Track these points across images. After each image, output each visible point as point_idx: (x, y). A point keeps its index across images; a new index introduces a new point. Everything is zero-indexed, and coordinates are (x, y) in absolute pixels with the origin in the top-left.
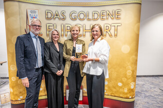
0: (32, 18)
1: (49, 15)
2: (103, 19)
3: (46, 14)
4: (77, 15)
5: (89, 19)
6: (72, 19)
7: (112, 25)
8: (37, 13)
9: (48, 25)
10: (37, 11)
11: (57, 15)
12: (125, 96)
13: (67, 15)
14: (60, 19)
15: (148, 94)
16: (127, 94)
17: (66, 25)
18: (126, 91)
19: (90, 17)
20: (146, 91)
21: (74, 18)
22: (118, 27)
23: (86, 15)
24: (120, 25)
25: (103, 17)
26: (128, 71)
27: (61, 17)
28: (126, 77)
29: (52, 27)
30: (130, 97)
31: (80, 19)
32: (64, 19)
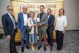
1: (29, 7)
4: (39, 6)
6: (38, 8)
11: (32, 6)
13: (36, 6)
14: (33, 8)
15: (66, 37)
17: (35, 10)
20: (66, 36)
27: (34, 7)
32: (34, 8)
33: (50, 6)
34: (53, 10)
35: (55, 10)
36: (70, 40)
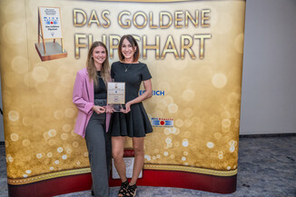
0: (48, 23)
1: (80, 19)
2: (178, 26)
3: (75, 16)
4: (131, 18)
5: (153, 27)
6: (122, 26)
7: (196, 37)
8: (57, 15)
9: (77, 36)
10: (57, 10)
11: (94, 18)
12: (220, 166)
13: (113, 18)
14: (99, 25)
15: (264, 167)
16: (222, 162)
17: (111, 37)
18: (221, 156)
19: (156, 22)
21: (125, 24)
22: (206, 41)
23: (149, 19)
24: (209, 36)
25: (180, 23)
26: (225, 120)
27: (102, 22)
28: (221, 132)
29: (86, 41)
30: (229, 168)
31: (138, 26)
32: (107, 25)
33: (183, 16)
34: (193, 38)
35: (202, 37)
36: (280, 183)
